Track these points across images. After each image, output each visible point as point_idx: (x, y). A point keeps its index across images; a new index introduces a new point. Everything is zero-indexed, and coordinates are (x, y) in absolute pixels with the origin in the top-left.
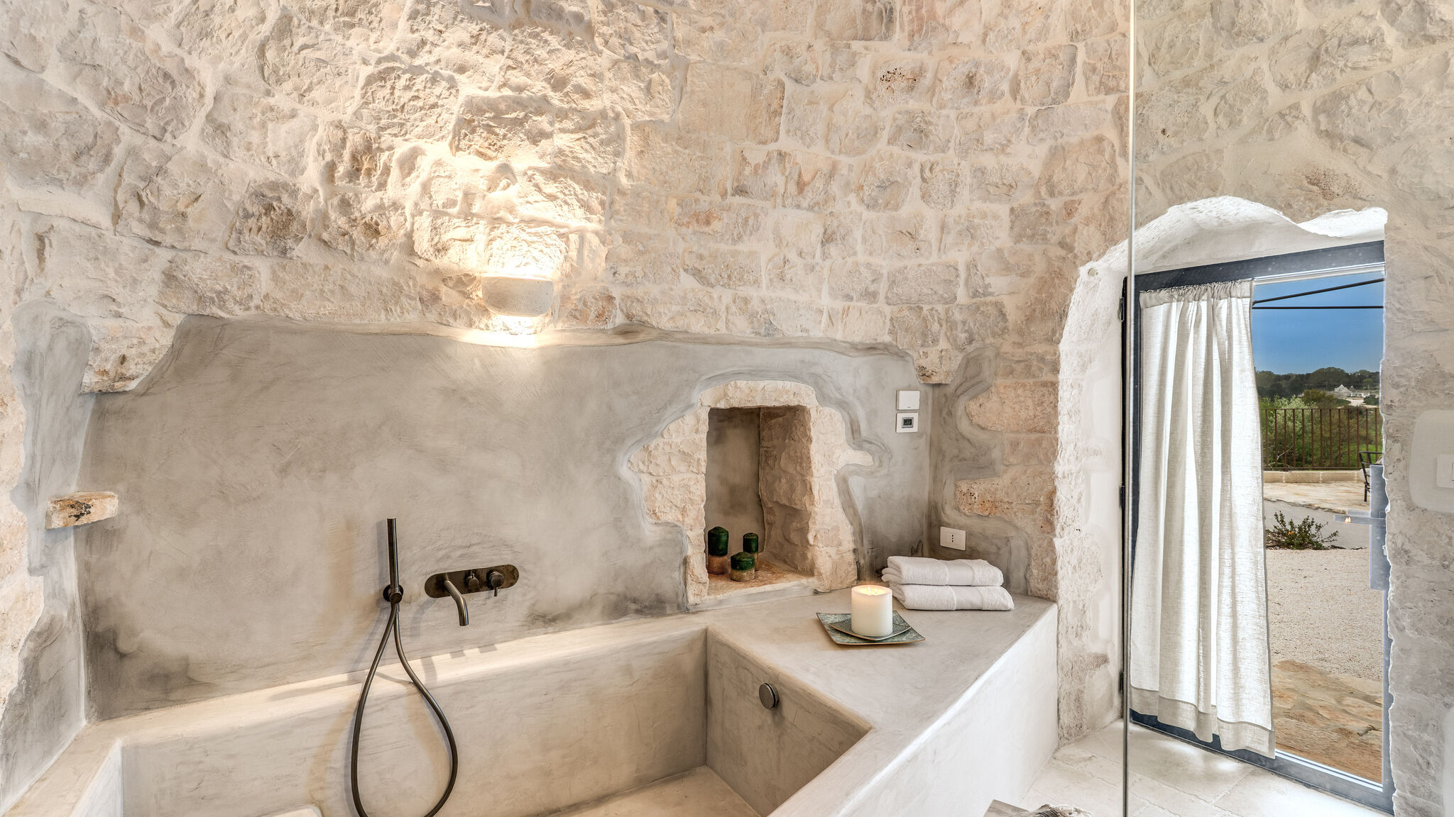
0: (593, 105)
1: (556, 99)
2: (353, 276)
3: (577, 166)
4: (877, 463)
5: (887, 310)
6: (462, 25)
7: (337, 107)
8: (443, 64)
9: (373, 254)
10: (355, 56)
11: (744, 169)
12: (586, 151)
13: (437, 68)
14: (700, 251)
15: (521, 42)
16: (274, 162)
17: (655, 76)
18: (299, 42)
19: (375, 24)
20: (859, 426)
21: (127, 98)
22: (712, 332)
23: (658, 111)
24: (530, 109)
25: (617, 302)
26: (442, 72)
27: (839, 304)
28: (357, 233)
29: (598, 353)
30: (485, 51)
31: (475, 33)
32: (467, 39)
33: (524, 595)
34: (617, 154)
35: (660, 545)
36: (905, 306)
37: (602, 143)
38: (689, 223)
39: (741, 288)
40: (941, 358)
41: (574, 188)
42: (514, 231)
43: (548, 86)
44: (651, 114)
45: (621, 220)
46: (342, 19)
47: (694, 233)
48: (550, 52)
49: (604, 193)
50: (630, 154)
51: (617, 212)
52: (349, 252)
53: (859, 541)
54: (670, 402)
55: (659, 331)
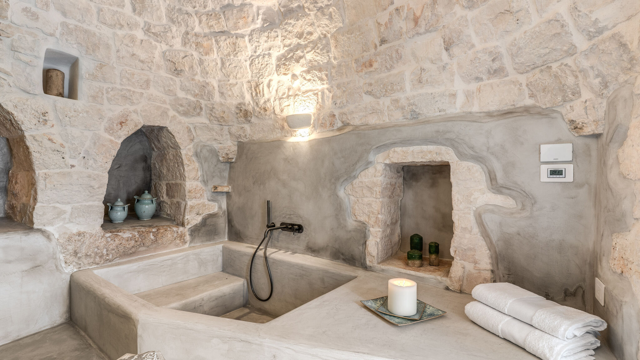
0: (315, 37)
1: (302, 42)
2: (264, 125)
3: (316, 63)
4: (520, 207)
5: (522, 79)
6: (262, 35)
7: (246, 76)
8: (264, 50)
9: (267, 117)
10: (243, 61)
11: (381, 29)
12: (317, 56)
13: (263, 53)
14: (370, 82)
15: (283, 29)
16: (238, 98)
17: (331, 10)
18: (228, 64)
19: (241, 50)
20: (495, 175)
21: (198, 94)
22: (381, 122)
23: (337, 24)
24: (295, 50)
25: (337, 117)
26: (265, 53)
27: (474, 86)
28: (262, 112)
29: (328, 140)
30: (272, 39)
31: (267, 35)
32: (265, 39)
33: (305, 238)
34: (328, 52)
35: (354, 231)
36: (537, 70)
37: (321, 50)
38: (362, 69)
39: (393, 95)
40: (586, 108)
41: (316, 73)
42: (300, 97)
43: (297, 39)
44: (336, 27)
45: (336, 80)
46: (234, 53)
47: (366, 73)
48: (293, 26)
49: (327, 71)
50: (333, 49)
51: (334, 77)
52: (262, 118)
53: (495, 265)
54: (358, 161)
55: (354, 127)
